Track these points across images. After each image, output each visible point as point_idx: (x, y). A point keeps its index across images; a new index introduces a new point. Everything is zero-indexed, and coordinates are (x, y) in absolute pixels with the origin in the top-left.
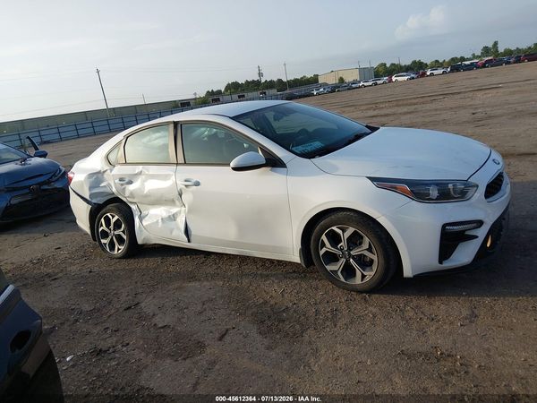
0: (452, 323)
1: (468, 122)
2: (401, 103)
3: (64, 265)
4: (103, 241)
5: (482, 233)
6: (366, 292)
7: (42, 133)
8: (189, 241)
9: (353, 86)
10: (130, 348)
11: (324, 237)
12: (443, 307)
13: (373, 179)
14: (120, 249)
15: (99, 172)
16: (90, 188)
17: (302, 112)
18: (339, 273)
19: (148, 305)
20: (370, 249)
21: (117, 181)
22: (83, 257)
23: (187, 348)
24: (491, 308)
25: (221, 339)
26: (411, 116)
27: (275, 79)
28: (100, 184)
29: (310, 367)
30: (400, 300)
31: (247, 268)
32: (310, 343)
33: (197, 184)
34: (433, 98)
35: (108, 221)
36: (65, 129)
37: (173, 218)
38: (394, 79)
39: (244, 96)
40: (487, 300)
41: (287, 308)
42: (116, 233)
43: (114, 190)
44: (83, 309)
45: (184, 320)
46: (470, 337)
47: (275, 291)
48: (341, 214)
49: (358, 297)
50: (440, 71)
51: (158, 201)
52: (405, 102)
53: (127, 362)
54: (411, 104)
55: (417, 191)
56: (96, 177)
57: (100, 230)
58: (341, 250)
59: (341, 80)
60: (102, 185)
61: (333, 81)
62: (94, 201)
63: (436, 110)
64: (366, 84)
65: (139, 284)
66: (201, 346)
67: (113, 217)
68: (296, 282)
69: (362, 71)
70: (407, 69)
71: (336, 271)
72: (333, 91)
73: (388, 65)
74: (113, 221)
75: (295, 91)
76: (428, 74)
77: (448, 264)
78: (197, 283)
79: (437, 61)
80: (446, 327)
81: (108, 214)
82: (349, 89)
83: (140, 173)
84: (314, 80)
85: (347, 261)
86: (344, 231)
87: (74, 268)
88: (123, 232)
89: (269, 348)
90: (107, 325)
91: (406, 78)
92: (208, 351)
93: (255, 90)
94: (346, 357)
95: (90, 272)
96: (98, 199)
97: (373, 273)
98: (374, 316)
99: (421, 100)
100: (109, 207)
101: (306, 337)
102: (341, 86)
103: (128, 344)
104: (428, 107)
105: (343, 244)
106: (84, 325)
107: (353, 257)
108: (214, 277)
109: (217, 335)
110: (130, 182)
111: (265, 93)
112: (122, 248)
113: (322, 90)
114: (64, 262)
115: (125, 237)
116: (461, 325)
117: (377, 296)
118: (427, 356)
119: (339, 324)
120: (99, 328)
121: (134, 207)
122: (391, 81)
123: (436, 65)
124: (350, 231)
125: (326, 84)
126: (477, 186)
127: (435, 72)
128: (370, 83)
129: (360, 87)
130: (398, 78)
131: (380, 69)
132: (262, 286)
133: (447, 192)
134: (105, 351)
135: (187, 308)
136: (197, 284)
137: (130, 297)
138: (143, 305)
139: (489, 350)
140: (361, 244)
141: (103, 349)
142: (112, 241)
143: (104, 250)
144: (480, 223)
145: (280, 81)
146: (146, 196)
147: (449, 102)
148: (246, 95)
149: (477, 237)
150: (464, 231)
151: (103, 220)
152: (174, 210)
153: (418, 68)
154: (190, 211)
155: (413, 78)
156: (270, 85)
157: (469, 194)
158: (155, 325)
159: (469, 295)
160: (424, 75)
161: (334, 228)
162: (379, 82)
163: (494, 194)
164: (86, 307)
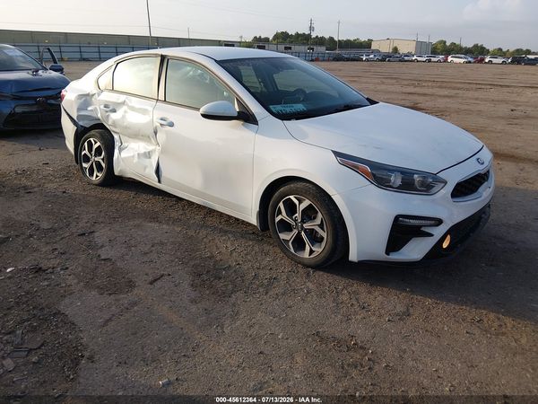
0: (380, 316)
1: (503, 118)
2: (445, 85)
3: (43, 181)
4: (84, 165)
5: (438, 232)
6: (312, 268)
7: (83, 49)
8: (159, 181)
9: (406, 58)
10: (68, 272)
11: (281, 205)
12: (380, 298)
13: (337, 154)
14: (98, 176)
15: (88, 95)
16: (79, 110)
17: (304, 70)
18: (290, 244)
19: (101, 235)
20: (321, 226)
21: (102, 107)
22: (64, 176)
23: (118, 283)
24: (429, 310)
25: (151, 283)
26: (448, 100)
27: (327, 37)
28: (88, 107)
29: (222, 328)
30: (341, 282)
31: (210, 220)
32: (234, 305)
33: (171, 125)
34: (479, 86)
35: (90, 145)
36: (106, 50)
37: (148, 155)
38: (450, 59)
39: (290, 48)
40: (429, 301)
41: (230, 266)
42: (96, 159)
43: (99, 115)
44: (42, 226)
45: (127, 257)
46: (392, 334)
47: (226, 248)
48: (300, 185)
49: (301, 270)
50: (500, 60)
51: (137, 135)
52: (449, 85)
53: (58, 285)
54: (454, 88)
55: (379, 175)
56: (86, 99)
57: (83, 153)
58: (295, 220)
59: (395, 50)
60: (89, 109)
61: (386, 49)
62: (81, 123)
63: (477, 99)
64: (419, 59)
65: (103, 214)
66: (131, 285)
67: (96, 143)
68: (251, 243)
69: (420, 44)
70: (467, 52)
71: (288, 241)
72: (383, 60)
73: (448, 44)
74: (95, 146)
75: (345, 53)
76: (487, 61)
77: (395, 257)
78: (157, 224)
79: (500, 49)
80: (373, 318)
81: (91, 139)
82: (400, 61)
83: (123, 103)
84: (368, 45)
85: (299, 233)
86: (300, 202)
87: (51, 186)
88: (103, 159)
89: (194, 301)
90: (56, 246)
91: (462, 61)
92: (135, 291)
93: (304, 44)
94: (261, 326)
95: (64, 192)
96: (86, 122)
97: (320, 250)
98: (308, 292)
99: (468, 86)
100: (93, 132)
101: (233, 299)
102: (394, 56)
103: (67, 268)
104: (470, 94)
105: (298, 215)
106: (35, 241)
107: (305, 231)
108: (175, 221)
109: (151, 278)
110: (114, 111)
111: (313, 49)
112: (100, 175)
113: (372, 56)
114: (45, 177)
115: (104, 165)
116: (389, 321)
117: (322, 273)
118: (339, 342)
119: (271, 293)
120: (49, 248)
121: (116, 136)
122: (446, 61)
123: (499, 53)
124: (306, 203)
125: (378, 51)
126: (446, 183)
127: (494, 60)
128: (425, 59)
129: (412, 61)
130: (454, 59)
131: (439, 46)
132: (217, 241)
133: (411, 182)
134: (44, 271)
135: (135, 246)
136: (155, 225)
137: (88, 224)
138: (96, 234)
139: (405, 352)
140: (315, 218)
141: (44, 268)
142: (91, 167)
143: (84, 174)
144: (439, 222)
145: (331, 39)
146: (126, 127)
147: (494, 94)
148: (293, 47)
149: (432, 235)
150: (421, 226)
151: (86, 144)
152: (151, 148)
153: (478, 53)
154: (163, 152)
155: (470, 62)
156: (320, 41)
157: (434, 190)
158: (99, 256)
159: (412, 292)
160: (482, 61)
161: (292, 197)
162: (433, 59)
163: (466, 194)
164: (45, 225)
